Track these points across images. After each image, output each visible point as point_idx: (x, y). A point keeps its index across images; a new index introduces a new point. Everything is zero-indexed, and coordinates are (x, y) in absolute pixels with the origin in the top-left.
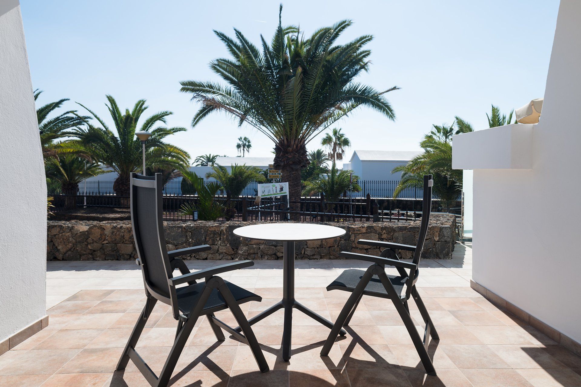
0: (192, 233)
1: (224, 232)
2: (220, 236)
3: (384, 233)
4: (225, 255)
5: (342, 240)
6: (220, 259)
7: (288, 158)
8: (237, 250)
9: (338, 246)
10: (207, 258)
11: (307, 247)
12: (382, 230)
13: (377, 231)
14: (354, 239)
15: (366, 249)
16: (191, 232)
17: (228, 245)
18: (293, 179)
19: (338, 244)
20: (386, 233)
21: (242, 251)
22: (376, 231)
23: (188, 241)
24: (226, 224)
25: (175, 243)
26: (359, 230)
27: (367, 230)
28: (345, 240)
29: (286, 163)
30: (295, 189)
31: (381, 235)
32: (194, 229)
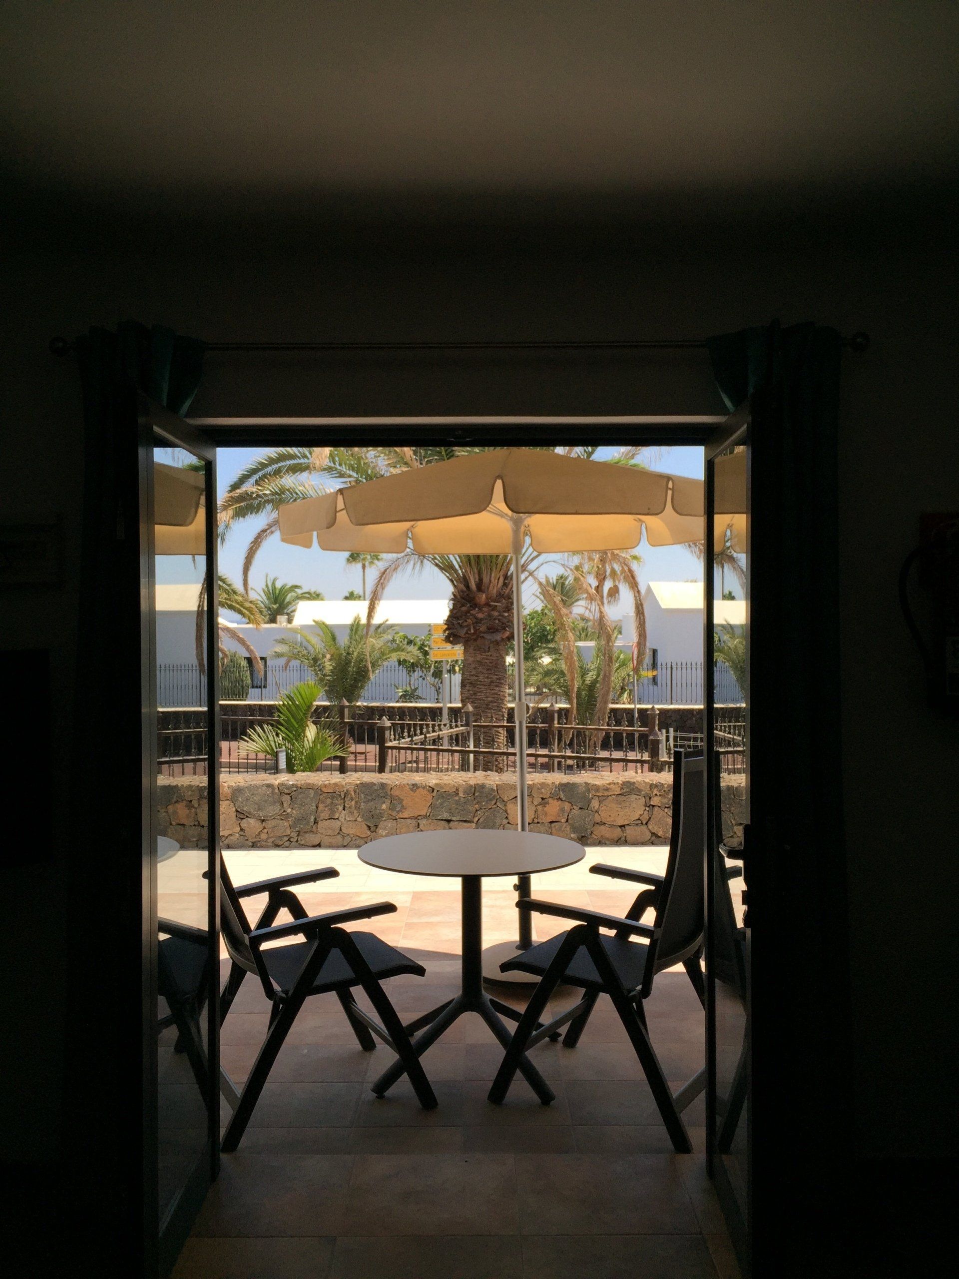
0: (291, 797)
1: (351, 794)
2: (344, 802)
3: (656, 795)
4: (354, 839)
5: (575, 807)
6: (345, 846)
7: (476, 618)
8: (377, 828)
9: (567, 821)
10: (320, 843)
11: (509, 823)
12: (651, 789)
13: (643, 790)
14: (598, 807)
15: (621, 827)
16: (289, 794)
17: (359, 819)
18: (488, 670)
19: (568, 816)
20: (658, 794)
21: (386, 830)
22: (640, 791)
23: (284, 811)
24: (354, 779)
25: (261, 817)
26: (607, 790)
27: (622, 789)
28: (580, 808)
29: (472, 631)
30: (493, 692)
31: (650, 798)
32: (295, 789)
